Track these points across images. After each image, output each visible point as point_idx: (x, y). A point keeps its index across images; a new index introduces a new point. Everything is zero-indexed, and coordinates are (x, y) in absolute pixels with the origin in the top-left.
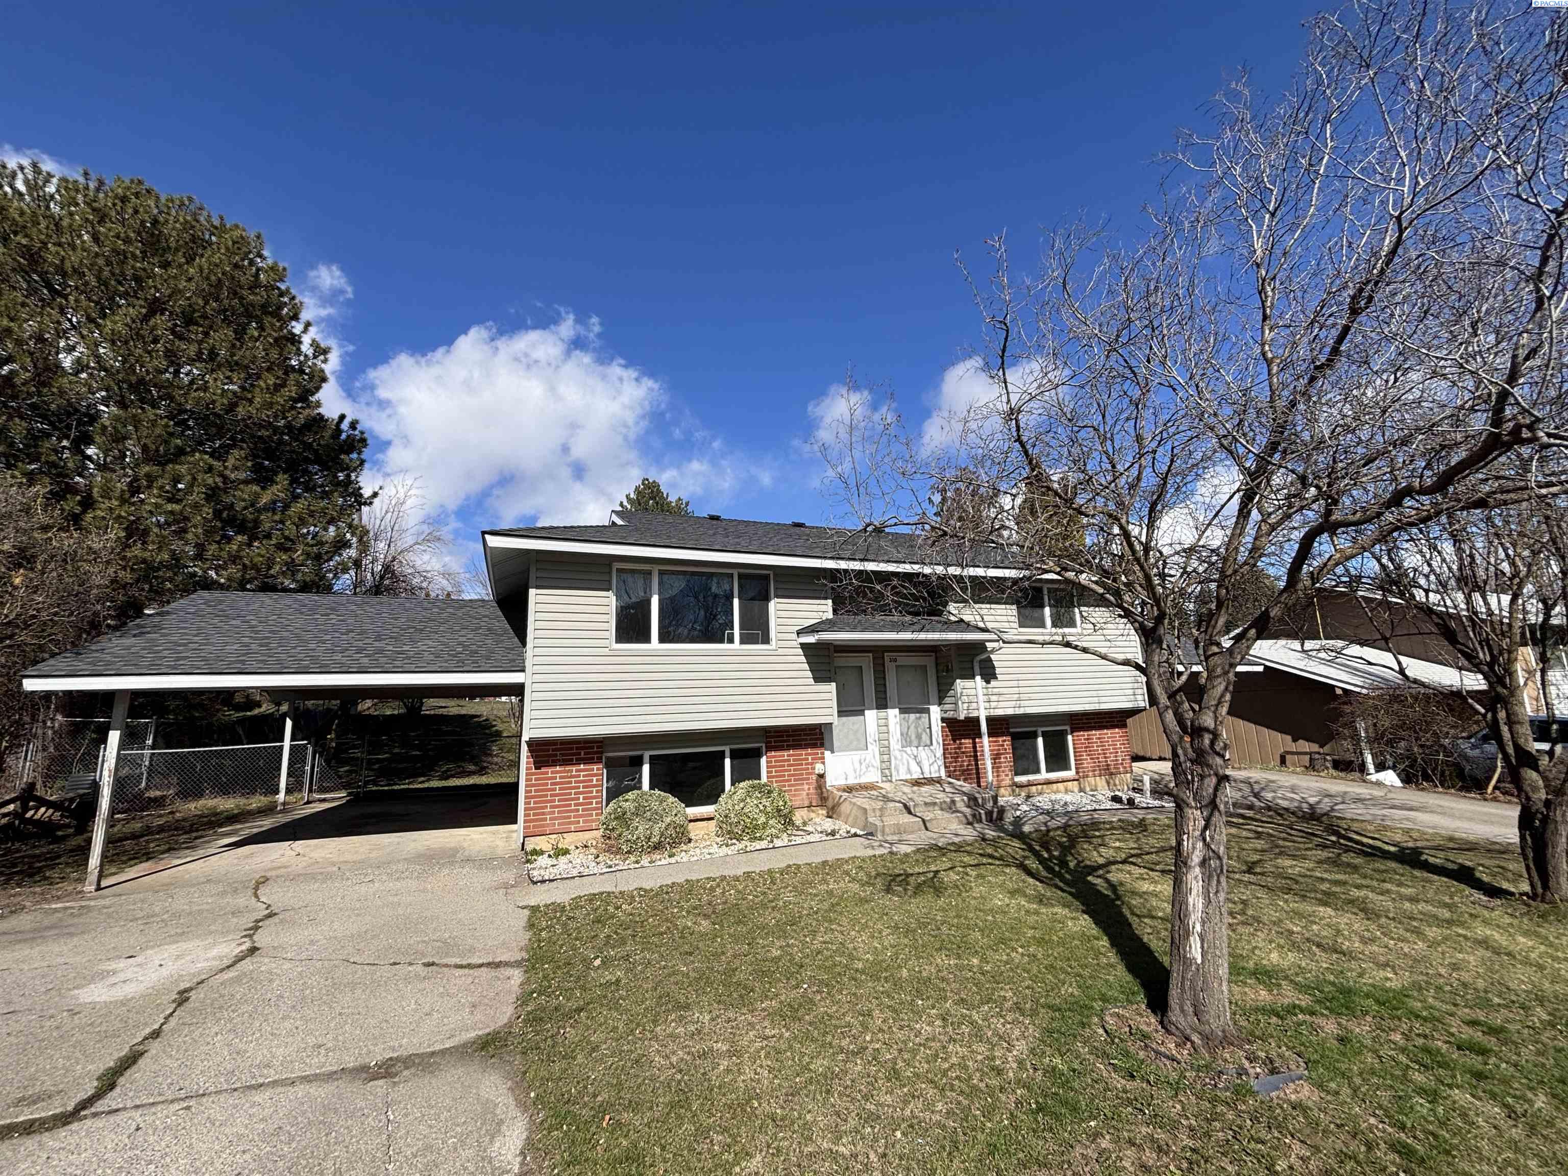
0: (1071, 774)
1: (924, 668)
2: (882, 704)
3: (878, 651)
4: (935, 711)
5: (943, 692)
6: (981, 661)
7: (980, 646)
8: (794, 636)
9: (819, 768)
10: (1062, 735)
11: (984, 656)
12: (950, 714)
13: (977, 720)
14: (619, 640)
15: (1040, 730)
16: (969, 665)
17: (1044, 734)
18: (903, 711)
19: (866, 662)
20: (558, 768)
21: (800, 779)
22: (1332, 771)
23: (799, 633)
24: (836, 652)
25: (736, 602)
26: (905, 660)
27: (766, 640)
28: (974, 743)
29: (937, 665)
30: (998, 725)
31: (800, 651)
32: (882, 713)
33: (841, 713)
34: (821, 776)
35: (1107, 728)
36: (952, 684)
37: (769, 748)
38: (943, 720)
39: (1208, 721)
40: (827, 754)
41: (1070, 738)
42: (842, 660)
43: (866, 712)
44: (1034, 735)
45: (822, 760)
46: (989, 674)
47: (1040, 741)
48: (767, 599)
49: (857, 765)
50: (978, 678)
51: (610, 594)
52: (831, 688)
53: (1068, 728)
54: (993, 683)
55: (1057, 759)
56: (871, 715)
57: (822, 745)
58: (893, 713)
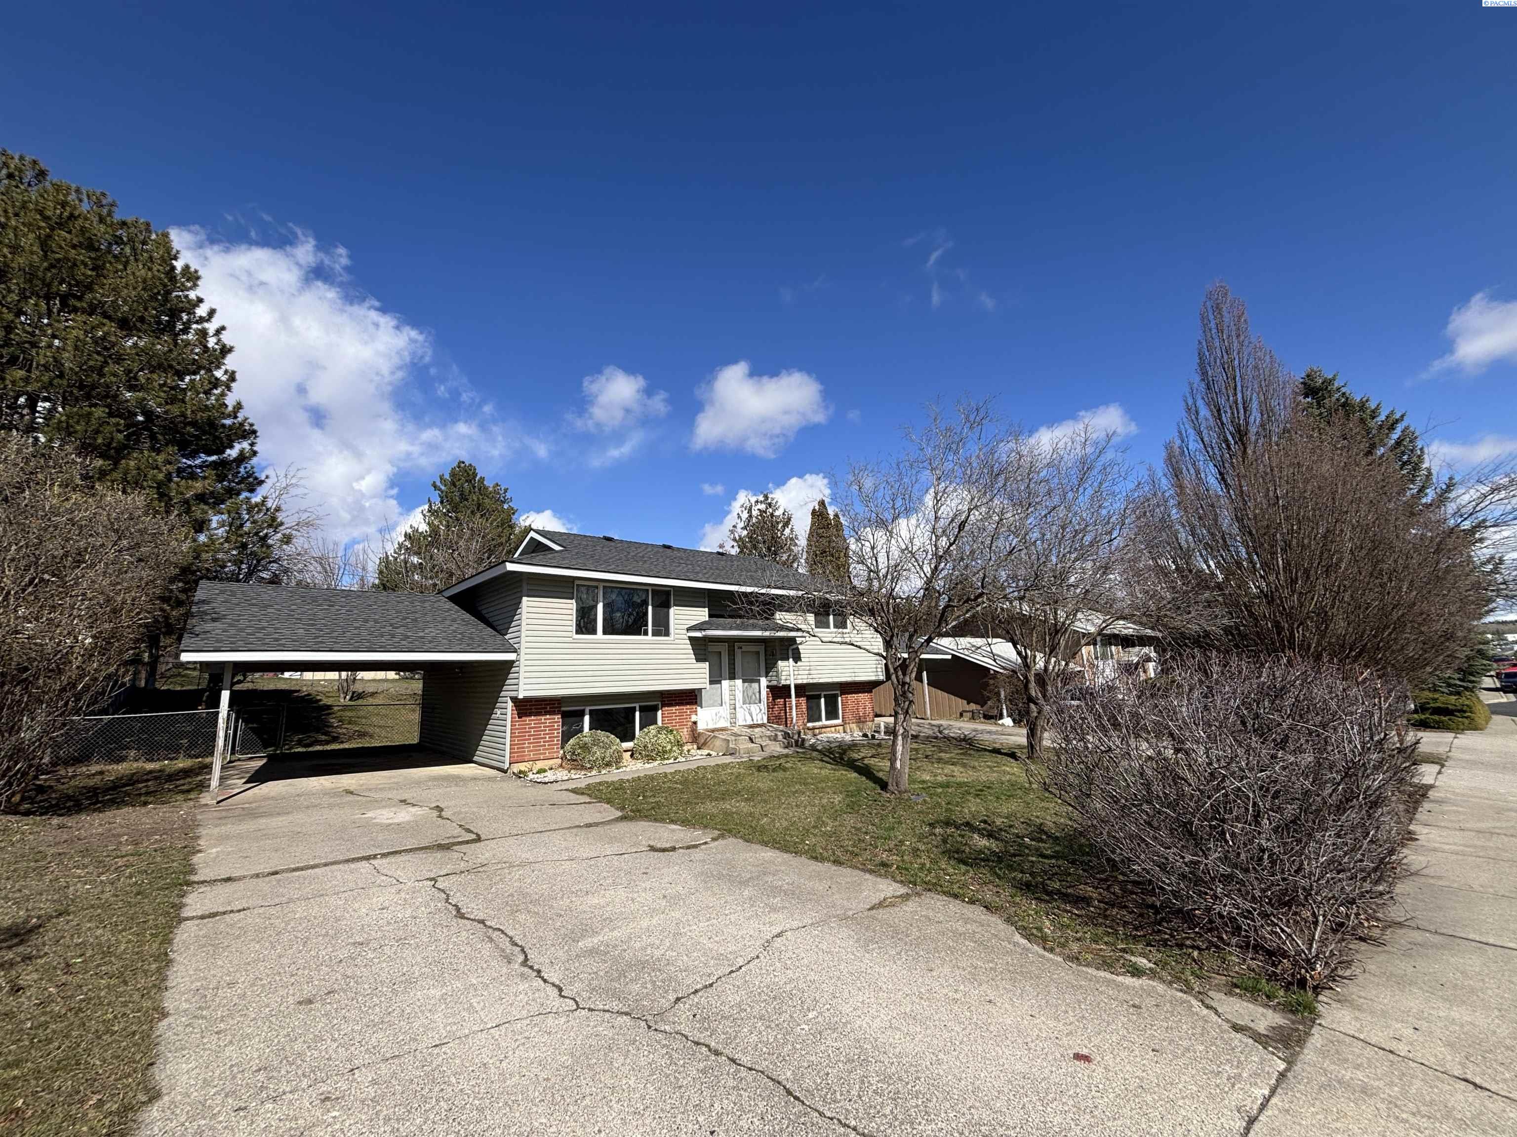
0: (839, 721)
1: (758, 653)
2: (732, 677)
3: (731, 642)
4: (764, 682)
5: (770, 667)
6: (793, 650)
7: (793, 640)
8: (685, 632)
9: (694, 718)
10: (835, 697)
11: (795, 647)
12: (774, 683)
13: (789, 686)
14: (577, 633)
15: (823, 694)
16: (785, 652)
17: (825, 696)
18: (744, 681)
19: (724, 648)
20: (533, 718)
21: (683, 725)
22: (982, 720)
23: (688, 630)
24: (710, 642)
25: (650, 608)
26: (747, 648)
27: (667, 634)
28: (785, 702)
29: (766, 651)
30: (801, 689)
31: (688, 642)
32: (732, 682)
33: (712, 682)
34: (695, 723)
35: (860, 692)
36: (776, 663)
37: (663, 705)
38: (768, 687)
39: (907, 680)
40: (699, 708)
41: (840, 698)
42: (713, 648)
43: (723, 682)
44: (819, 697)
45: (696, 712)
46: (797, 658)
47: (823, 700)
48: (669, 607)
49: (714, 717)
50: (791, 660)
51: (574, 601)
52: (706, 665)
53: (838, 692)
54: (799, 663)
55: (832, 713)
56: (725, 683)
57: (696, 703)
58: (739, 682)
